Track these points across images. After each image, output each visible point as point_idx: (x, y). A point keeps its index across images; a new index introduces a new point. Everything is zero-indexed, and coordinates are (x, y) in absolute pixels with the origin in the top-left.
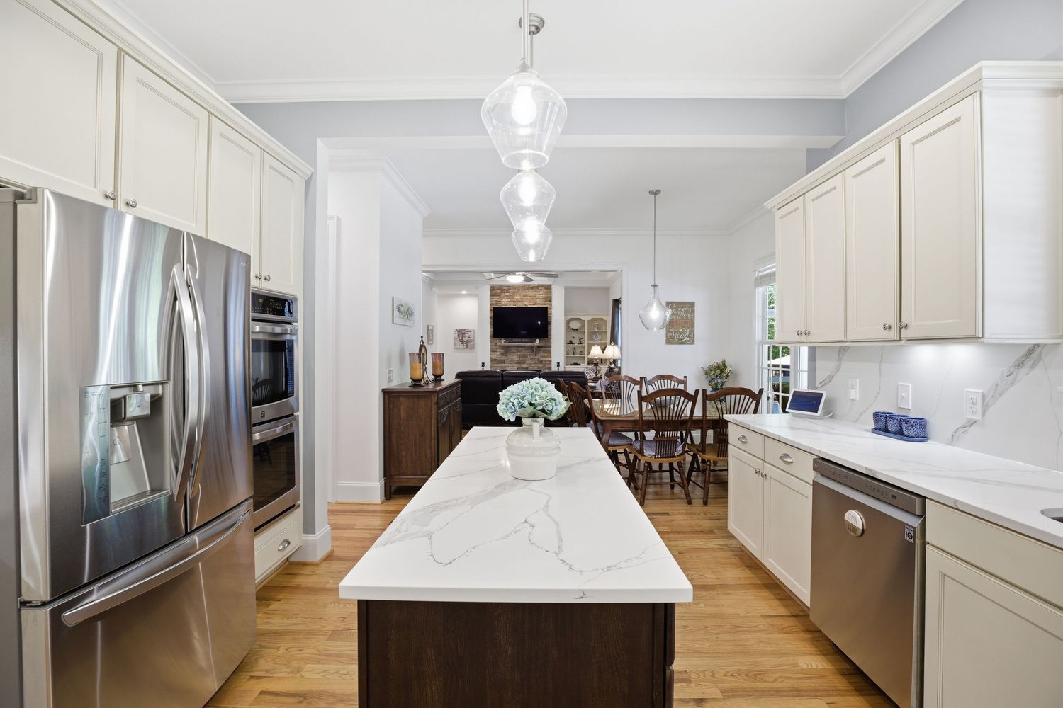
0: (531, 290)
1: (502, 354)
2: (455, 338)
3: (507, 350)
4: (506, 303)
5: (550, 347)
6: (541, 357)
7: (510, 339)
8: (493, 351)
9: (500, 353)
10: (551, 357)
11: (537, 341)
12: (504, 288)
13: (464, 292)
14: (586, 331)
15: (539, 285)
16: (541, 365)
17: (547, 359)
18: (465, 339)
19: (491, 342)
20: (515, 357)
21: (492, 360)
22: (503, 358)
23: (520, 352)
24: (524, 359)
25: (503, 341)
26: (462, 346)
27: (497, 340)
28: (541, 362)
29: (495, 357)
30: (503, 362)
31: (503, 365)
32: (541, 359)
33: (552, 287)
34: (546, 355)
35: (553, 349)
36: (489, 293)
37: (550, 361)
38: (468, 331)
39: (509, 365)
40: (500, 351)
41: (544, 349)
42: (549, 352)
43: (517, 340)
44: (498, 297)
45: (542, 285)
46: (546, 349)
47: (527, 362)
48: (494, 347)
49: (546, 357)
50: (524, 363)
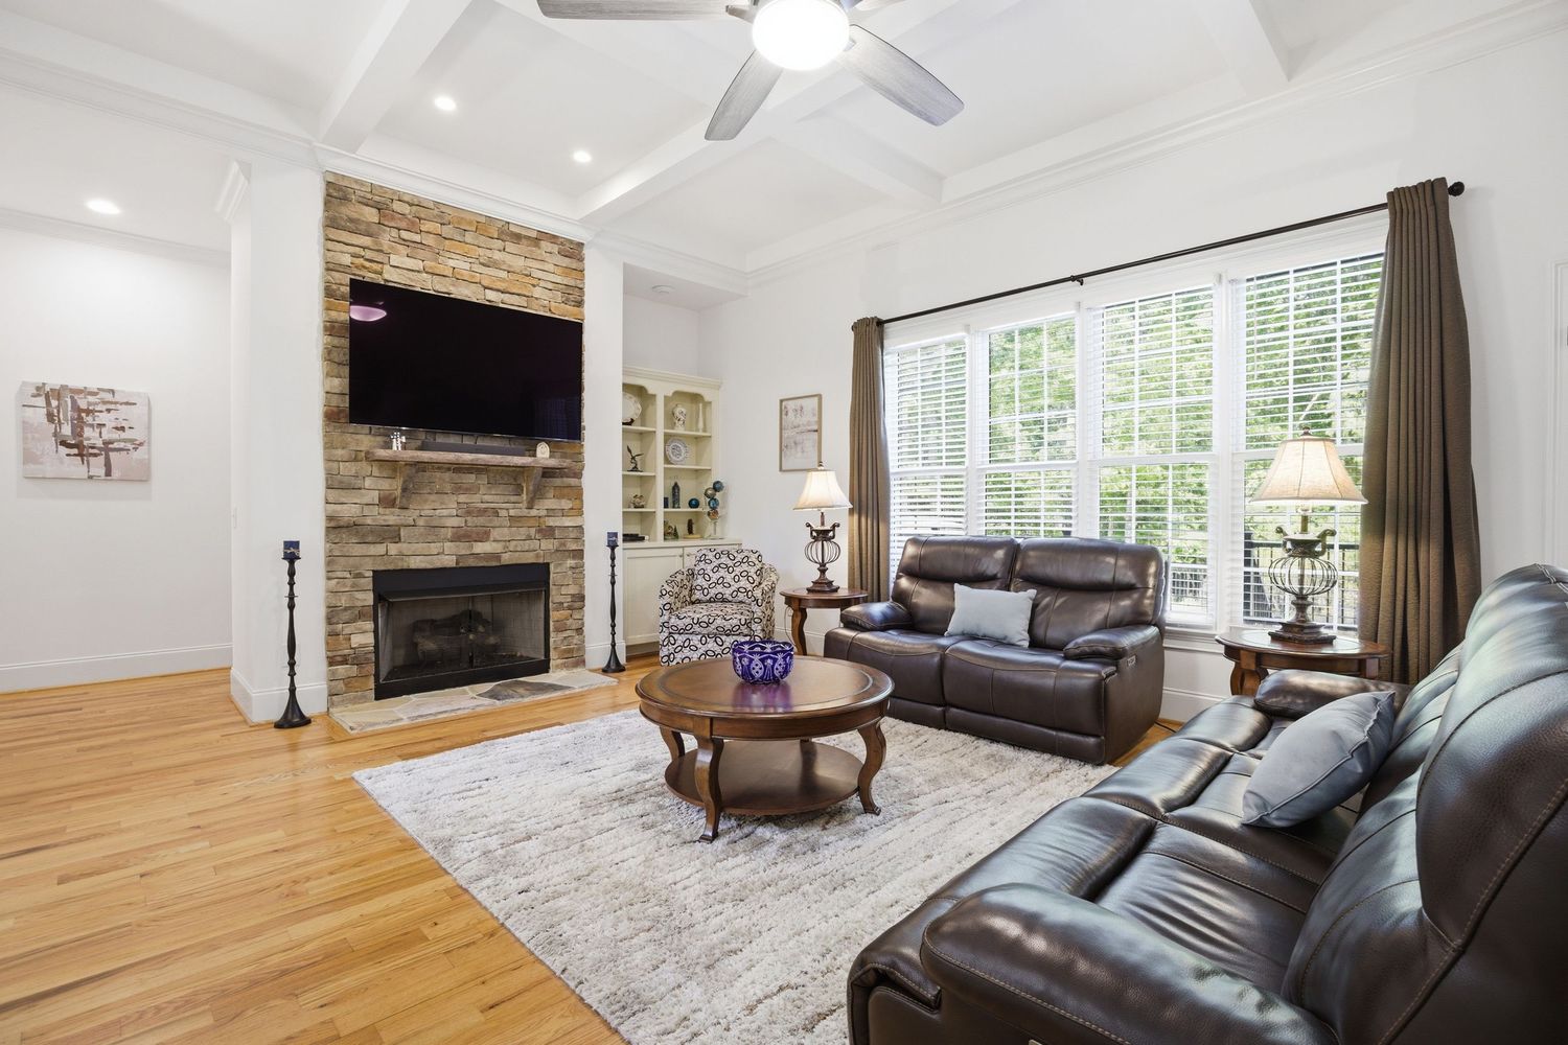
0: (510, 247)
1: (387, 501)
2: (26, 427)
3: (413, 480)
4: (402, 270)
5: (578, 475)
6: (551, 512)
7: (422, 434)
8: (335, 484)
9: (374, 496)
10: (579, 511)
11: (543, 451)
12: (397, 206)
13: (102, 207)
14: (660, 429)
15: (542, 237)
16: (548, 545)
17: (568, 522)
18: (91, 436)
19: (329, 445)
20: (447, 510)
21: (336, 528)
22: (391, 517)
23: (468, 490)
24: (481, 520)
25: (398, 442)
26: (75, 467)
27: (364, 438)
28: (548, 533)
29: (349, 511)
30: (392, 534)
31: (393, 549)
32: (551, 522)
33: (586, 252)
34: (566, 504)
35: (588, 481)
36: (315, 211)
37: (580, 528)
38: (111, 400)
39: (420, 547)
40: (375, 485)
41: (558, 481)
42: (577, 494)
43: (453, 439)
44: (366, 241)
45: (553, 238)
46: (564, 480)
47: (495, 534)
48: (347, 469)
49: (563, 513)
50: (483, 537)
